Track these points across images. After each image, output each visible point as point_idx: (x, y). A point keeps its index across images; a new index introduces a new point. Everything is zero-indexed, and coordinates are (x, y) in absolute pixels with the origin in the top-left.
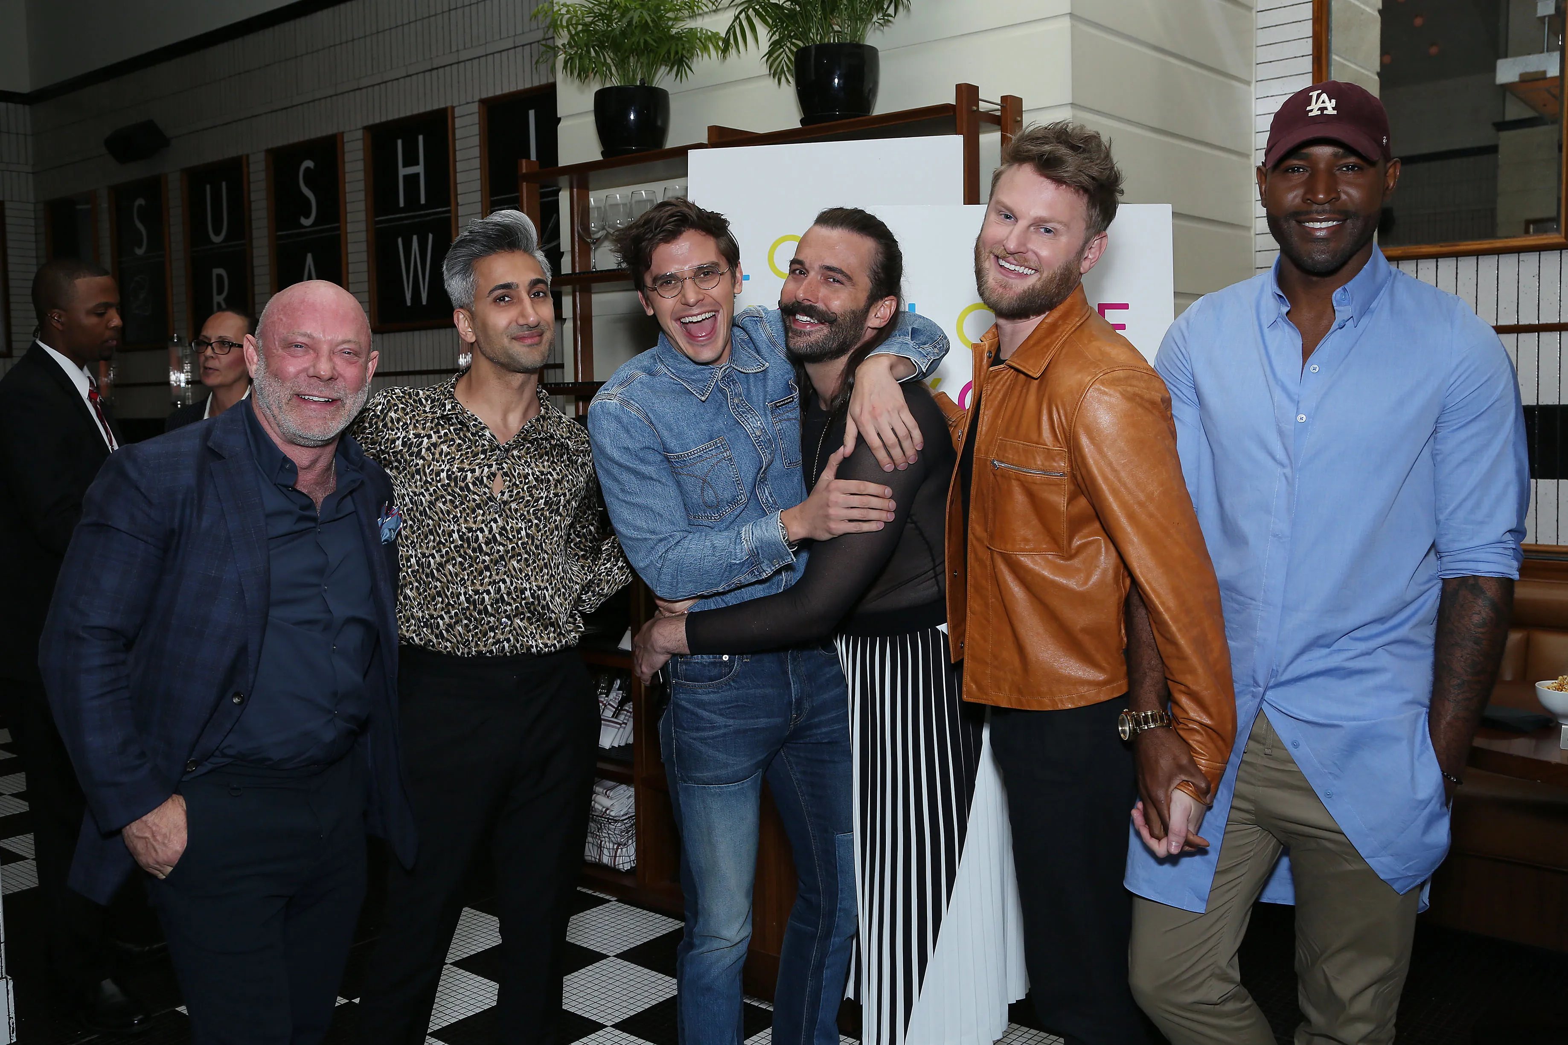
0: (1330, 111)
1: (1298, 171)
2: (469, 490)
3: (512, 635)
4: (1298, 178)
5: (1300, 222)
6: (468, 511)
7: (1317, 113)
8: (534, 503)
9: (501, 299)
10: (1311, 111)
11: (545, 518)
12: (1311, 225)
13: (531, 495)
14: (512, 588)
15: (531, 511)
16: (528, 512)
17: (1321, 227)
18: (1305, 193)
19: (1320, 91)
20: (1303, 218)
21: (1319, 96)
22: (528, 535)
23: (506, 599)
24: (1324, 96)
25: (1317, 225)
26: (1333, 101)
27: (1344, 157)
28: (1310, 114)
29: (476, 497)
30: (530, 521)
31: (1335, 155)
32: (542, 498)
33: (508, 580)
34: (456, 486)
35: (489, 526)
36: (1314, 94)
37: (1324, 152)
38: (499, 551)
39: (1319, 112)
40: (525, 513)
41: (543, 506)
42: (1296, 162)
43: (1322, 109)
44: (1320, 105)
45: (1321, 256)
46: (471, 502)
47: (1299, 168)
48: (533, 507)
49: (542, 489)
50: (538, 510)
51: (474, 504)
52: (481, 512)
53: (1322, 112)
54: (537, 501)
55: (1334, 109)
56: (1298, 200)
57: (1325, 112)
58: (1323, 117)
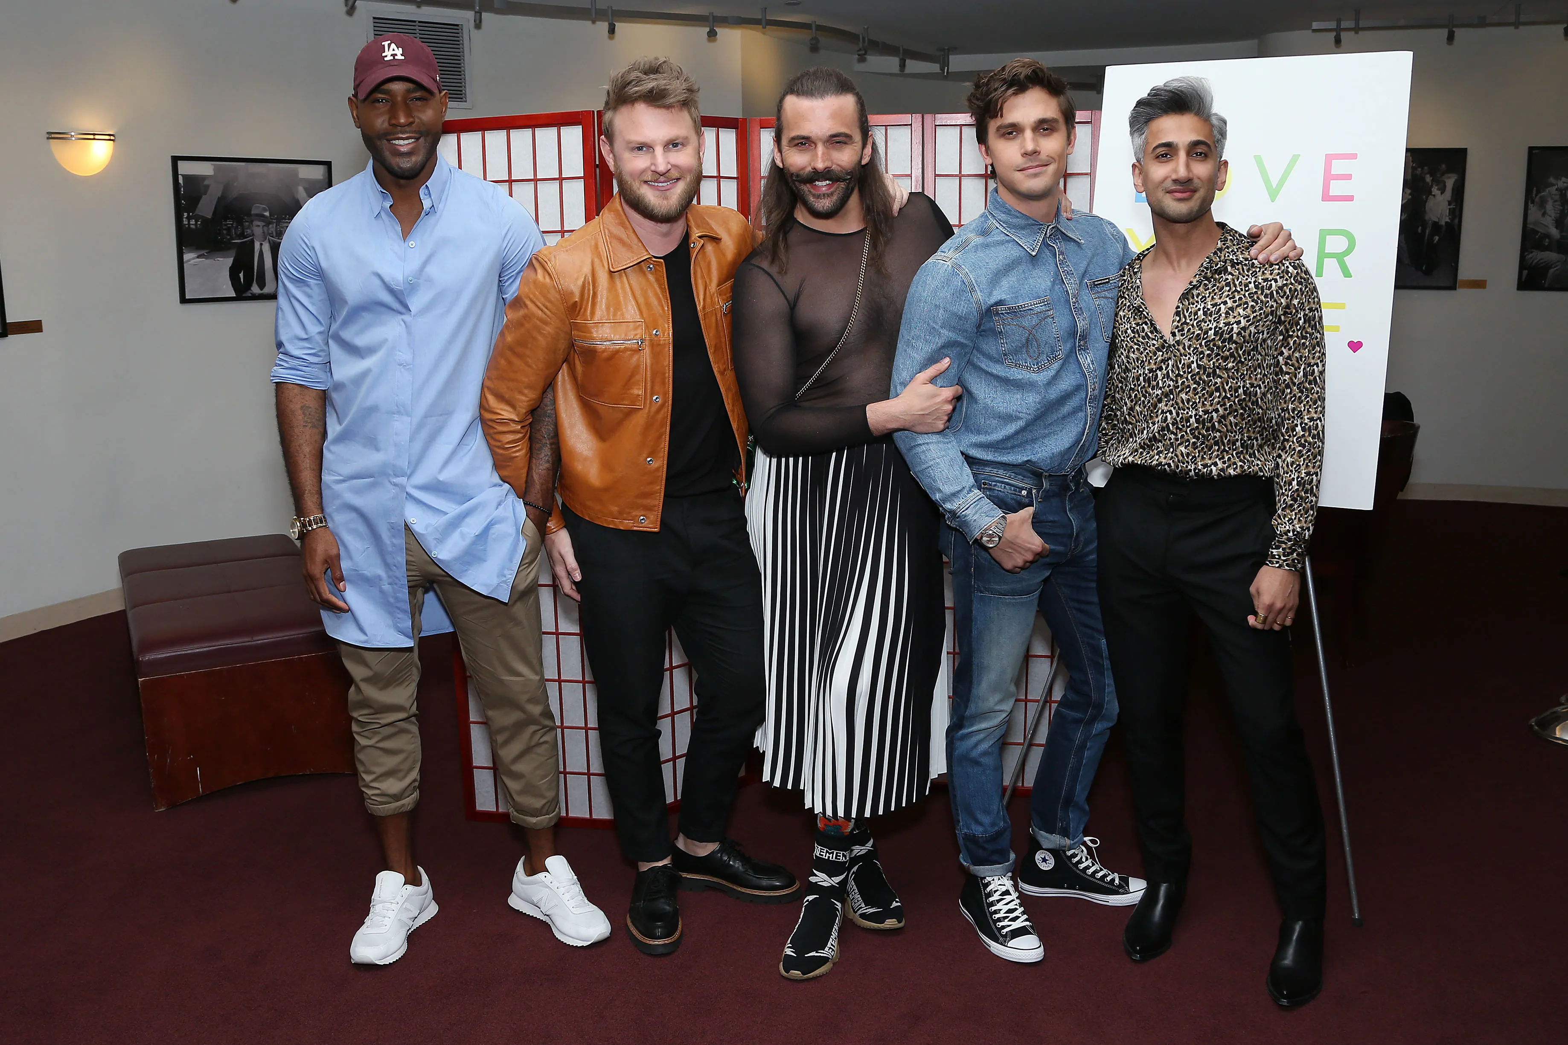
0: (399, 57)
1: (382, 101)
2: (1149, 338)
3: (1173, 461)
4: (382, 107)
5: (389, 140)
6: (1151, 355)
7: (389, 58)
8: (1204, 335)
9: (1164, 155)
10: (386, 56)
11: (1218, 347)
12: (397, 142)
13: (1201, 329)
14: (1178, 419)
15: (1203, 344)
16: (1201, 345)
17: (404, 144)
18: (390, 119)
19: (389, 42)
20: (389, 137)
21: (389, 45)
22: (1199, 366)
23: (1171, 428)
24: (393, 46)
25: (401, 142)
26: (400, 49)
27: (414, 91)
28: (386, 59)
29: (1155, 342)
30: (1202, 353)
31: (408, 91)
32: (1211, 329)
33: (1174, 412)
34: (1139, 336)
35: (1166, 363)
36: (386, 44)
37: (398, 87)
38: (1169, 386)
39: (392, 58)
40: (1198, 346)
41: (1213, 337)
42: (380, 95)
43: (394, 55)
44: (391, 52)
45: (406, 164)
46: (1151, 347)
47: (382, 100)
48: (1204, 339)
49: (1210, 321)
50: (1209, 341)
51: (1154, 348)
52: (1161, 353)
53: (394, 57)
54: (1206, 333)
55: (402, 55)
56: (386, 125)
57: (396, 57)
58: (394, 61)
